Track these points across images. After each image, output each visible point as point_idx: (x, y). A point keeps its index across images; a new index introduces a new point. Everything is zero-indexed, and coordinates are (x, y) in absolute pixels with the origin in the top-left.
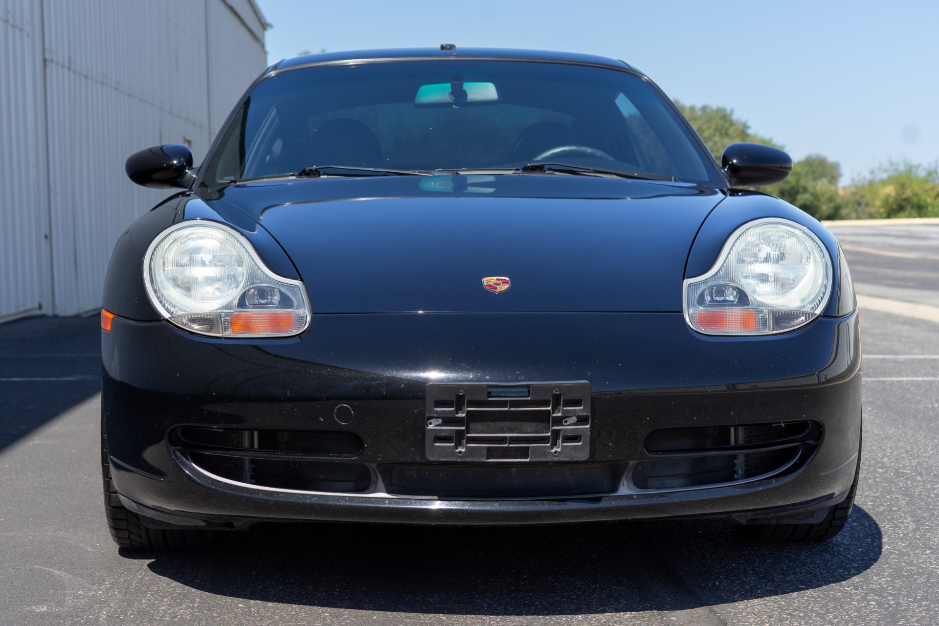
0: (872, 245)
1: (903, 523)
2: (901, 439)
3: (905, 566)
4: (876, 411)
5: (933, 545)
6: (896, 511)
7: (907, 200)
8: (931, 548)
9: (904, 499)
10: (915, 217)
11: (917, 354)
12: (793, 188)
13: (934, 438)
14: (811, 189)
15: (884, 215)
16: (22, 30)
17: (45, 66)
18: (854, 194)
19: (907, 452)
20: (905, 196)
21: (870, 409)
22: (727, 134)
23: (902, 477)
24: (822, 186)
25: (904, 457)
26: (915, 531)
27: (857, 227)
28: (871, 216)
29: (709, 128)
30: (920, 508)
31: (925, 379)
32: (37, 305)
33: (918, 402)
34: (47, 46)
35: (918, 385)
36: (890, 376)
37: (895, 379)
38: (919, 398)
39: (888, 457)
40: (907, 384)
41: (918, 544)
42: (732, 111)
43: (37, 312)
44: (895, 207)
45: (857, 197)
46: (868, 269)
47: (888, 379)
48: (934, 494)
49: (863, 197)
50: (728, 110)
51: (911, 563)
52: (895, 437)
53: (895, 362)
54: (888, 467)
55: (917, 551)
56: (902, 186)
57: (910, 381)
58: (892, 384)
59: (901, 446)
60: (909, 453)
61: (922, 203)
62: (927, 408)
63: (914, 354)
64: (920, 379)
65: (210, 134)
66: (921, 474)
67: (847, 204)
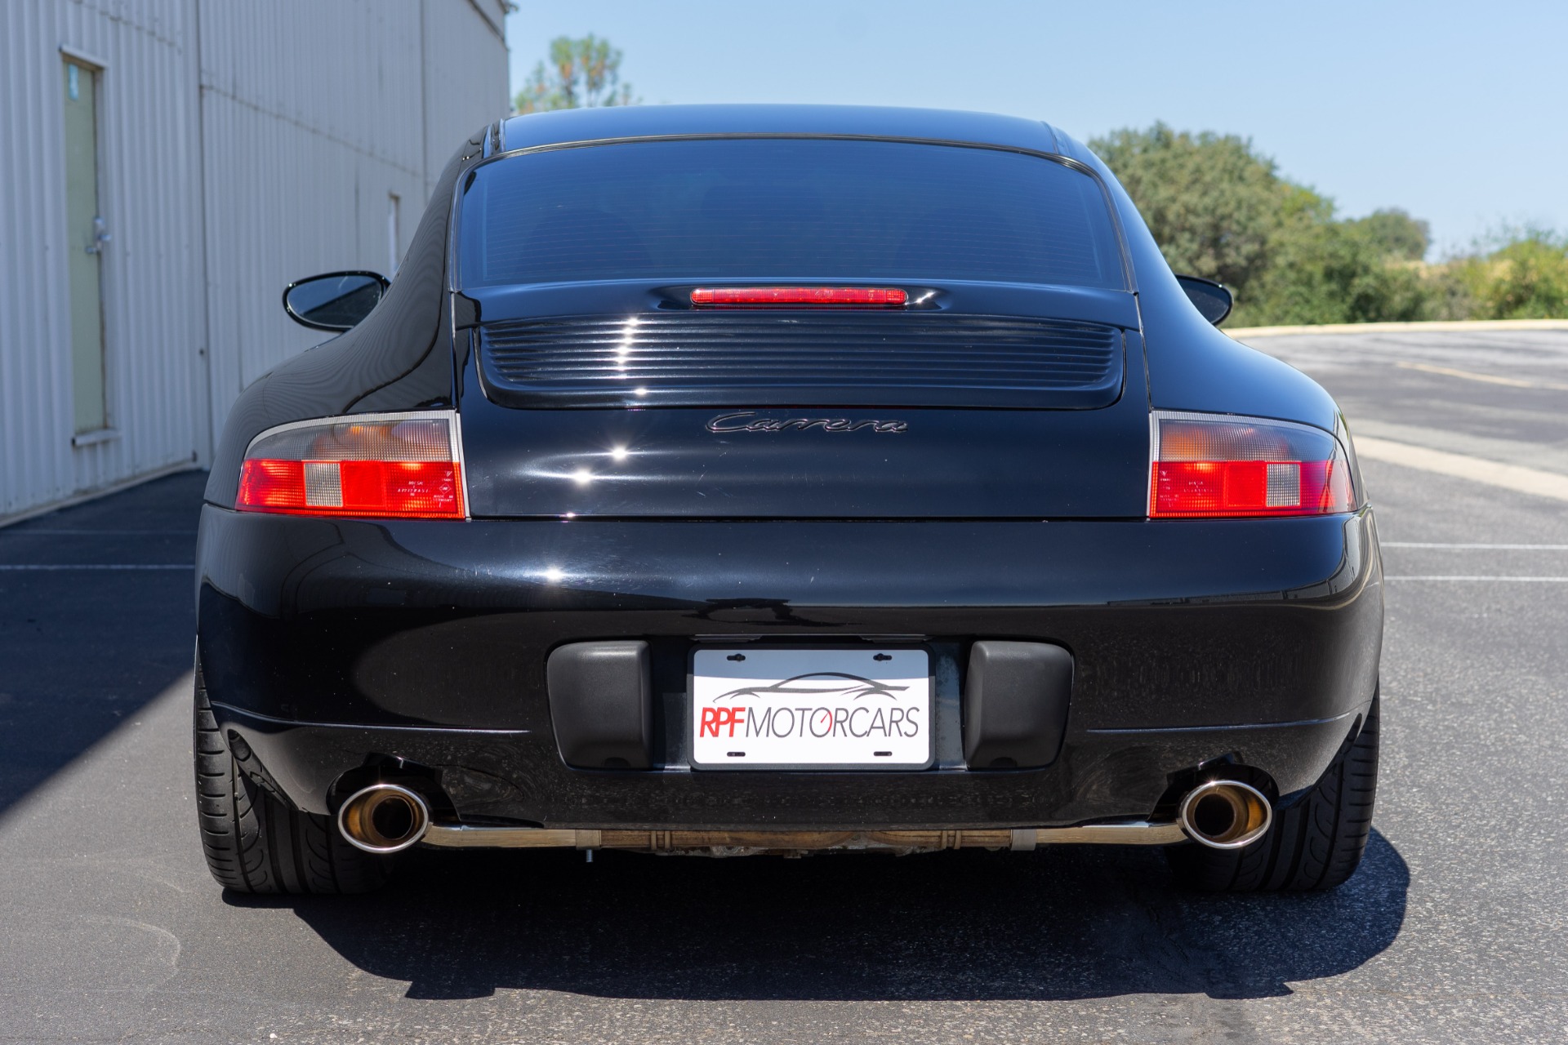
0: (1465, 365)
1: (1394, 758)
2: (1423, 659)
3: (1382, 805)
4: (1400, 622)
5: (1423, 782)
6: (1389, 745)
7: (1530, 288)
8: (1420, 786)
9: (1404, 731)
10: (1542, 317)
11: (1484, 542)
12: (1345, 267)
13: (1468, 658)
14: (1376, 269)
15: (1492, 312)
16: (171, 44)
17: (201, 96)
18: (1444, 277)
19: (1426, 675)
20: (1527, 281)
21: (1393, 619)
22: (1241, 178)
23: (1409, 705)
24: (1394, 264)
25: (1419, 682)
26: (1405, 767)
27: (1446, 333)
28: (1474, 315)
29: (1212, 168)
30: (1420, 742)
31: (1483, 578)
32: (190, 455)
33: (1463, 611)
34: (204, 66)
35: (1469, 587)
36: (1435, 573)
37: (1440, 578)
38: (1464, 605)
39: (1399, 681)
40: (1454, 586)
41: (1406, 782)
42: (1250, 140)
43: (191, 466)
44: (1510, 298)
45: (1450, 282)
46: (1449, 405)
47: (1431, 578)
48: (1443, 726)
49: (1458, 282)
50: (1244, 140)
51: (1390, 802)
52: (1416, 656)
53: (1448, 553)
54: (1395, 694)
55: (1402, 789)
56: (1523, 266)
57: (1460, 582)
58: (1434, 585)
59: (1420, 668)
60: (1428, 677)
61: (1554, 294)
62: (1471, 618)
63: (1479, 542)
64: (1475, 578)
65: (426, 184)
66: (1434, 703)
67: (1433, 294)
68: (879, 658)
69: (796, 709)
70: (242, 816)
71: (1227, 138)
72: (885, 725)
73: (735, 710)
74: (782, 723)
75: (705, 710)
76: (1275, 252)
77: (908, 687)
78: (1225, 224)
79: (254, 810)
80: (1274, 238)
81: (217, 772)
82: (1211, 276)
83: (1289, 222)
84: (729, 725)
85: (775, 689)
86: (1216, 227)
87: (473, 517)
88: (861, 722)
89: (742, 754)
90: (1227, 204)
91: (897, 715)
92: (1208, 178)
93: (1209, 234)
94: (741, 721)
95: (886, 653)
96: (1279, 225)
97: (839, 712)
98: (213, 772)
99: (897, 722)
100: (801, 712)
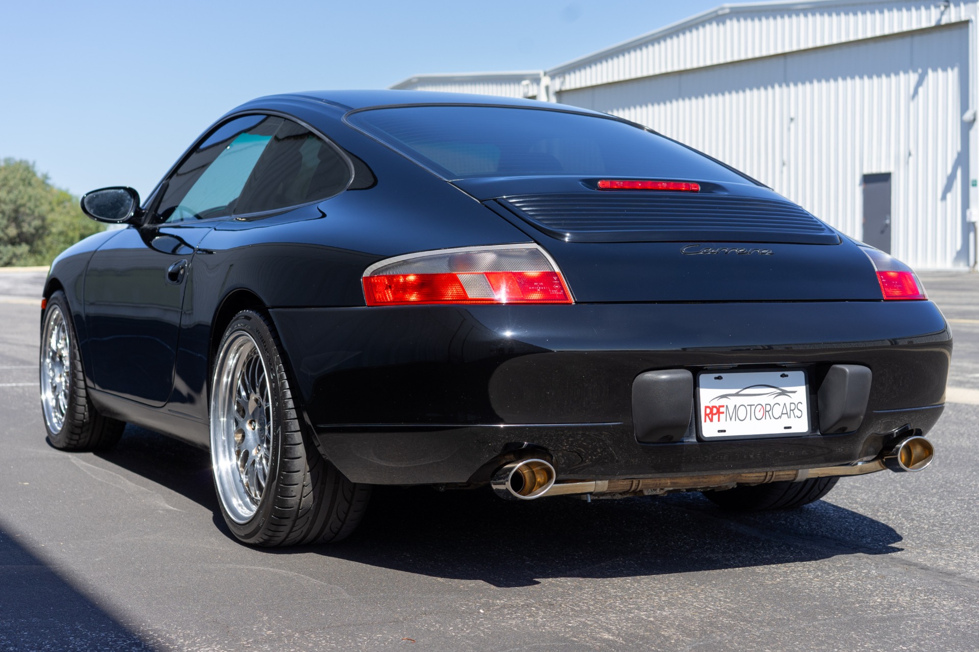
22: (30, 184)
29: (14, 178)
42: (34, 163)
50: (31, 163)
68: (782, 376)
69: (748, 405)
70: (304, 497)
71: (21, 162)
72: (788, 412)
73: (720, 406)
74: (742, 413)
75: (706, 407)
76: (51, 225)
77: (796, 391)
78: (22, 209)
79: (313, 492)
80: (50, 217)
81: (296, 470)
82: (14, 238)
83: (57, 209)
84: (717, 415)
85: (737, 395)
86: (16, 211)
87: (576, 302)
88: (777, 411)
89: (725, 431)
90: (22, 198)
91: (793, 407)
92: (12, 183)
93: (13, 215)
94: (723, 413)
95: (786, 373)
96: (52, 210)
97: (767, 406)
98: (293, 470)
99: (793, 410)
100: (750, 407)
